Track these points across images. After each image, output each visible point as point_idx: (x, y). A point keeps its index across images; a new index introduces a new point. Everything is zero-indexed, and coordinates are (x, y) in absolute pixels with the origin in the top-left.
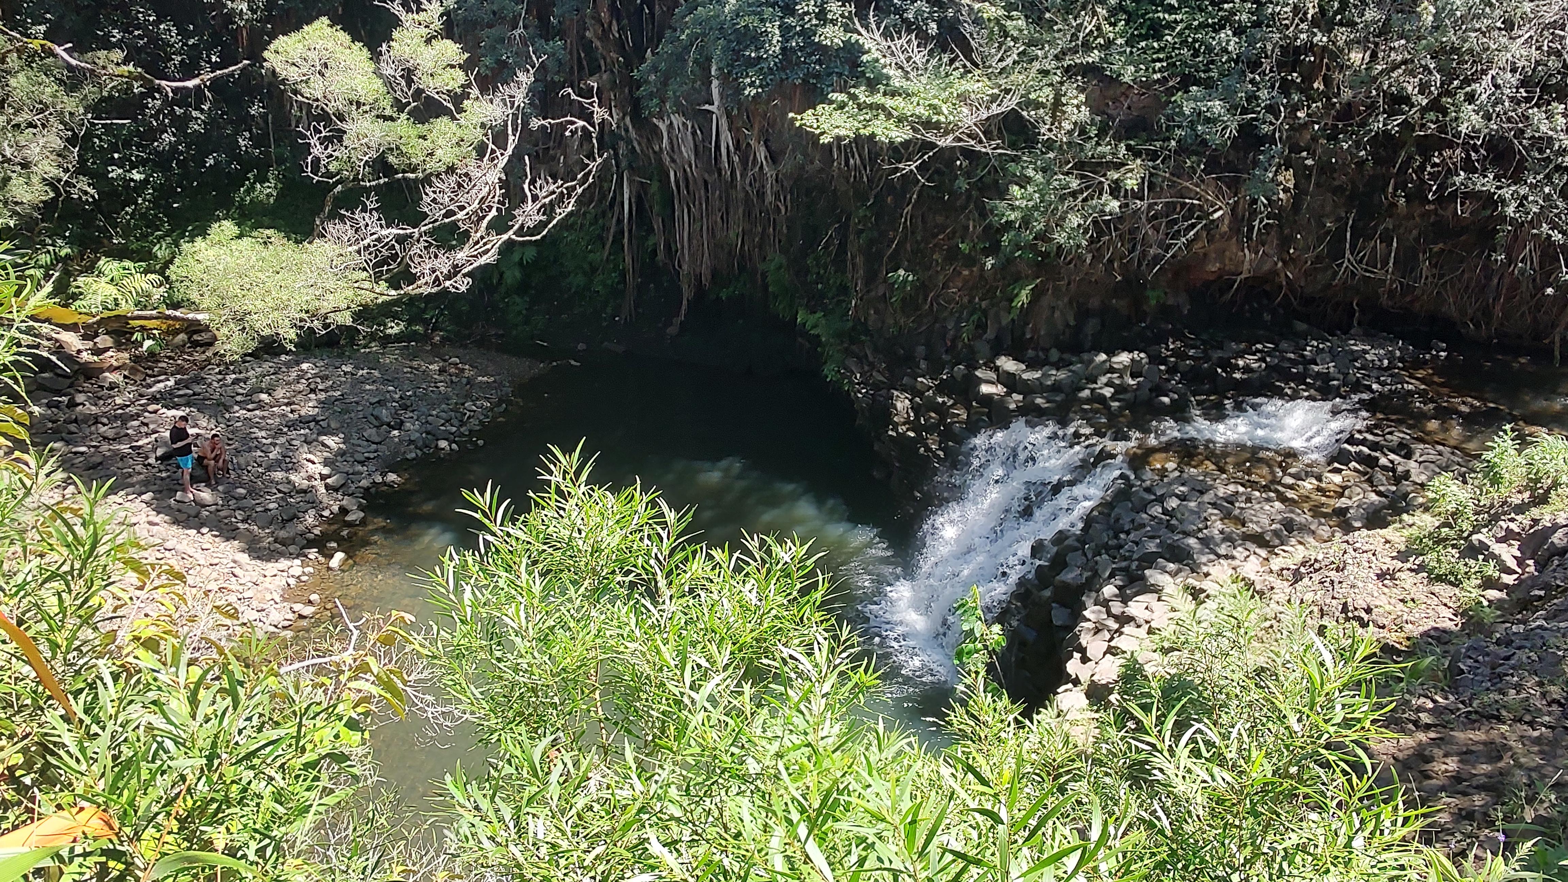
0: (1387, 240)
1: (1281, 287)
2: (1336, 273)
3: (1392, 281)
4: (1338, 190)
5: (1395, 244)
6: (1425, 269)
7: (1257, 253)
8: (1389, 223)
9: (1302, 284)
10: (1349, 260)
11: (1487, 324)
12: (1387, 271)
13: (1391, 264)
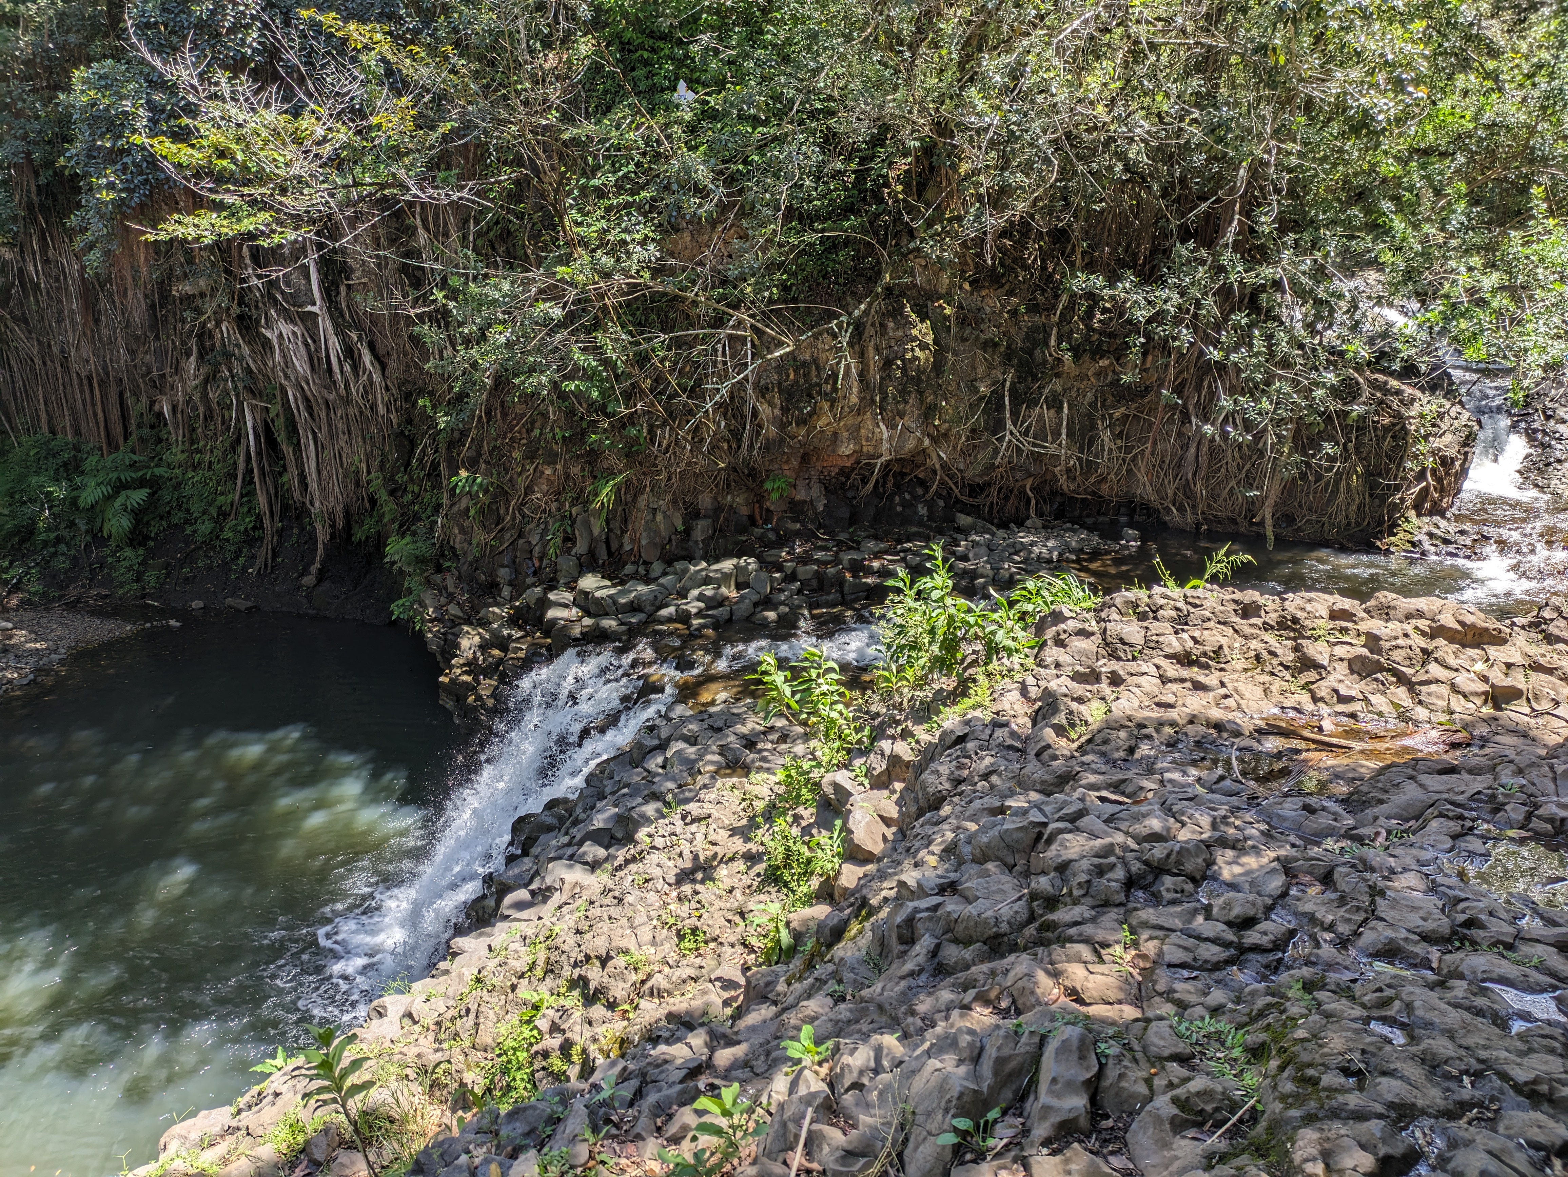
0: (1055, 403)
1: (935, 472)
2: (996, 451)
3: (1069, 458)
4: (990, 345)
5: (1066, 410)
6: (1106, 440)
7: (894, 427)
8: (1057, 385)
9: (961, 466)
10: (1011, 433)
11: (1194, 507)
12: (1060, 445)
13: (1064, 436)
